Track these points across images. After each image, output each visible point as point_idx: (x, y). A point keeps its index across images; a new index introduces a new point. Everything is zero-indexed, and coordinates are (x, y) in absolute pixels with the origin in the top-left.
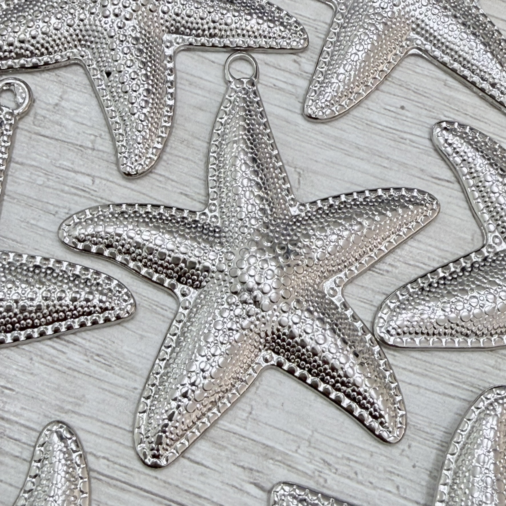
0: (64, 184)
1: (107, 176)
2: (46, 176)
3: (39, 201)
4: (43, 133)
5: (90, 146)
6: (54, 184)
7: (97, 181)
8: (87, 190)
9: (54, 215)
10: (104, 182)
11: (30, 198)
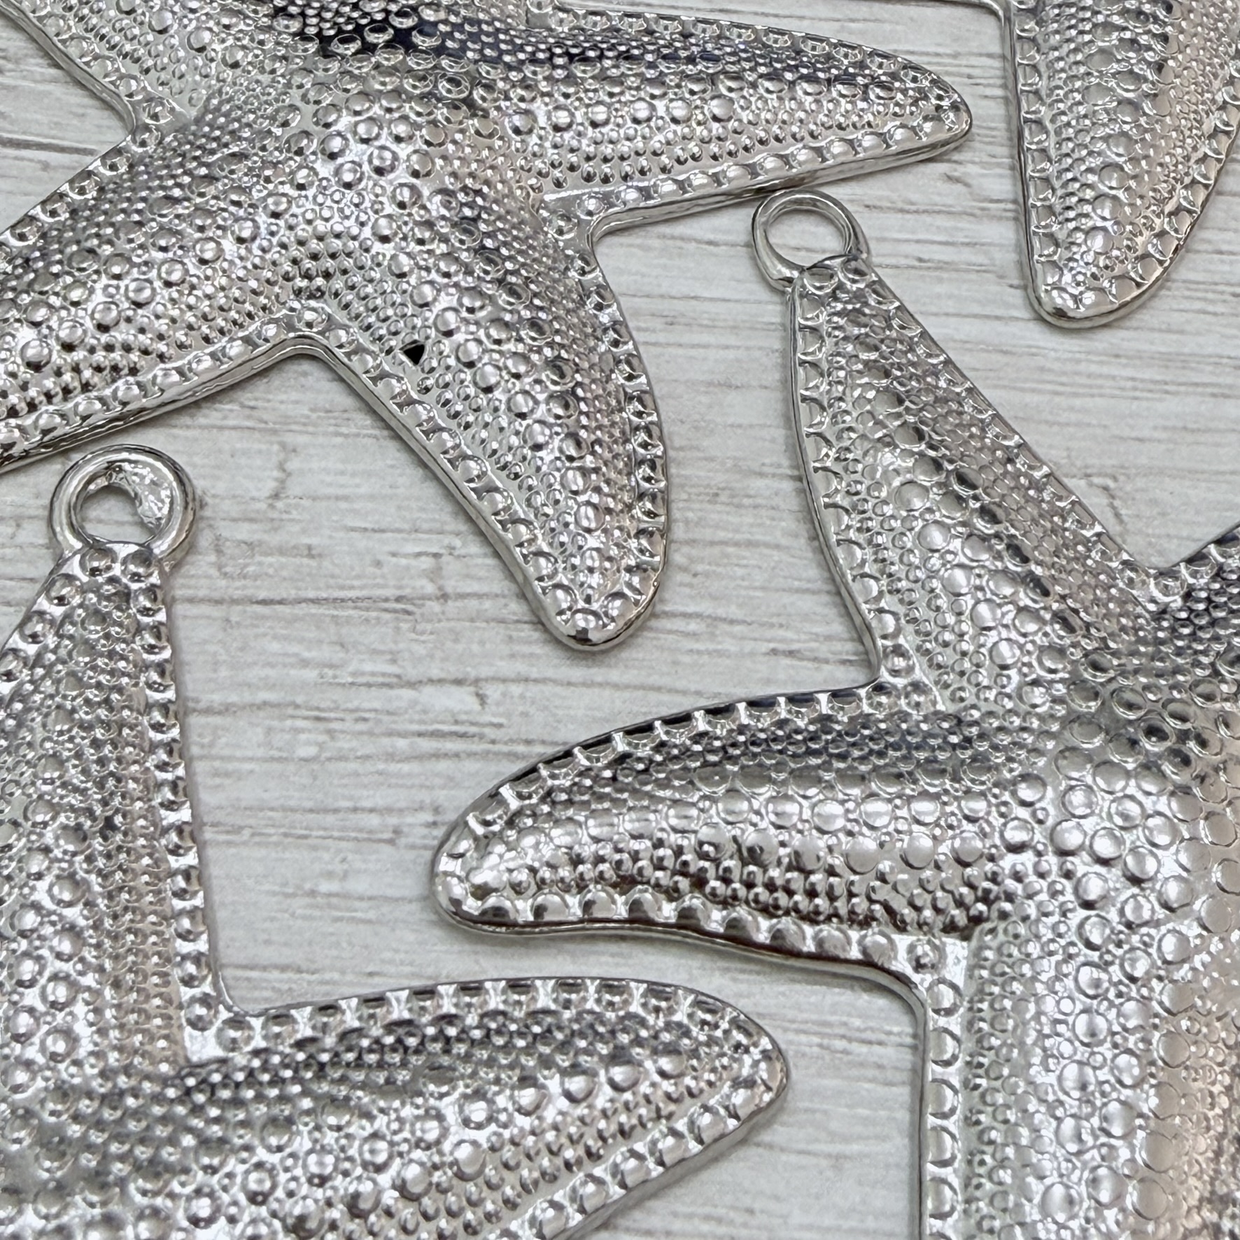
0: (390, 734)
1: (520, 667)
2: (321, 726)
3: (326, 811)
4: (262, 595)
5: (430, 588)
6: (354, 743)
7: (493, 692)
8: (473, 730)
9: (391, 842)
10: (516, 689)
11: (293, 810)
